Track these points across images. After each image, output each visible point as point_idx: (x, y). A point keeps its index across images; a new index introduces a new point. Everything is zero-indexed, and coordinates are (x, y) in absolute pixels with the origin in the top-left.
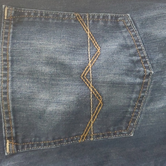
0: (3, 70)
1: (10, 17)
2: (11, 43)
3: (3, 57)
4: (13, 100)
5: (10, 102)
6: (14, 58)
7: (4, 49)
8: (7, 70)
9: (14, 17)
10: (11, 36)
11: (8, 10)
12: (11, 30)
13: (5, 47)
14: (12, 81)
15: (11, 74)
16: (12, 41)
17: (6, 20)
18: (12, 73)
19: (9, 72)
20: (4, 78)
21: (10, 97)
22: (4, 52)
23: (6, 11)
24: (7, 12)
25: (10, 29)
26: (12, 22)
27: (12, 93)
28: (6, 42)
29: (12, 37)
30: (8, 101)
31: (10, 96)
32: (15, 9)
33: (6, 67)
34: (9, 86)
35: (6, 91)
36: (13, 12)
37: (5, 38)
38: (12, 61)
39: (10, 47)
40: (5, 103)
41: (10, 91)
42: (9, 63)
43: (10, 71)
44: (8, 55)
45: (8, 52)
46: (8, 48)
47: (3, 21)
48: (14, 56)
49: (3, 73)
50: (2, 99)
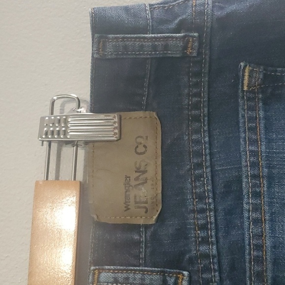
0: (250, 196)
1: (255, 86)
2: (266, 138)
3: (250, 169)
4: (275, 262)
5: (270, 266)
6: (275, 171)
7: (251, 151)
8: (260, 196)
9: (262, 86)
10: (262, 125)
11: (251, 72)
12: (262, 113)
13: (253, 148)
14: (271, 220)
15: (269, 206)
16: (266, 134)
17: (247, 92)
18: (271, 204)
19: (264, 202)
20: (254, 215)
21: (269, 256)
22: (252, 159)
23: (247, 74)
24: (250, 76)
25: (259, 111)
26: (260, 96)
27: (274, 247)
28: (254, 137)
29: (266, 127)
30: (265, 263)
31: (269, 254)
32: (264, 70)
33: (258, 190)
34: (267, 231)
35: (260, 242)
36: (261, 76)
37: (250, 129)
38: (270, 178)
39: (263, 147)
40: (258, 268)
41: (268, 243)
42: (263, 181)
43: (266, 199)
44: (260, 164)
45: (261, 159)
46: (261, 151)
47: (241, 95)
48: (274, 168)
49: (252, 203)
50: (251, 258)
